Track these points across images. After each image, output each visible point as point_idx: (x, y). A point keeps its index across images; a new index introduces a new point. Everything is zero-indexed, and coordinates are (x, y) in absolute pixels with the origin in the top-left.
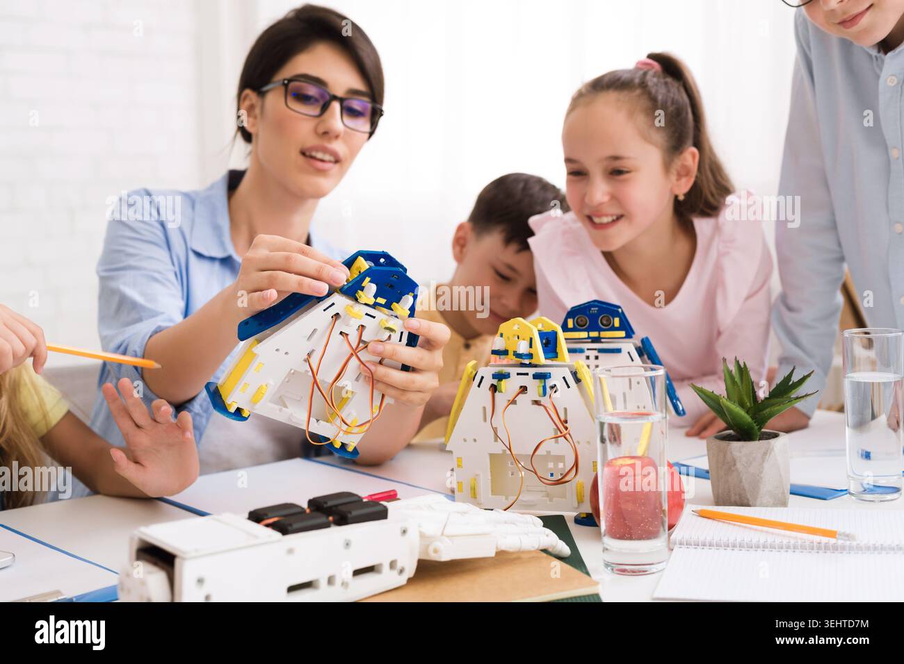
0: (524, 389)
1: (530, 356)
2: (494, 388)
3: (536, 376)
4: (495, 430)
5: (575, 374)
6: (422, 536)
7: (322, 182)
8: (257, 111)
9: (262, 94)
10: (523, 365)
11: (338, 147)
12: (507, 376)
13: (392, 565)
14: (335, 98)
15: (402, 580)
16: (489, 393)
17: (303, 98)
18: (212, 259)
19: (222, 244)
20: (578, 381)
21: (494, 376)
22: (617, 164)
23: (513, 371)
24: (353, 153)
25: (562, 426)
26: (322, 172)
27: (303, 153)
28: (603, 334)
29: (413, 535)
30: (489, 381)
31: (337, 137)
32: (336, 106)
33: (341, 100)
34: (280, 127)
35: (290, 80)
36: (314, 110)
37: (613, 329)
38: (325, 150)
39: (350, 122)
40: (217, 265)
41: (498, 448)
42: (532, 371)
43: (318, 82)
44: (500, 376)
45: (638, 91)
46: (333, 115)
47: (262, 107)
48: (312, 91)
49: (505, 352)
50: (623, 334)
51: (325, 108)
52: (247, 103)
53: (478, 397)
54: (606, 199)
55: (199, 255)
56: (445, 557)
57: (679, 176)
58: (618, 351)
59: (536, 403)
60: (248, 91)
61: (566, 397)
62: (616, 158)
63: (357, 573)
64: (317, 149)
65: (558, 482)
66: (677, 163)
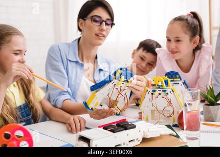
0: (160, 94)
1: (162, 86)
2: (152, 94)
3: (163, 91)
4: (153, 104)
5: (172, 90)
6: (143, 132)
7: (100, 41)
8: (83, 24)
9: (85, 20)
10: (159, 88)
11: (104, 33)
12: (155, 91)
13: (137, 139)
14: (103, 21)
15: (139, 143)
16: (151, 95)
17: (95, 21)
18: (74, 62)
19: (76, 57)
20: (173, 92)
21: (153, 91)
22: (178, 39)
23: (157, 89)
24: (108, 34)
25: (170, 103)
26: (101, 39)
27: (96, 35)
28: (175, 79)
29: (142, 131)
30: (151, 92)
31: (104, 31)
32: (104, 23)
33: (105, 21)
34: (90, 28)
35: (93, 17)
36: (98, 24)
37: (177, 78)
38: (101, 34)
39: (107, 27)
40: (75, 63)
41: (153, 108)
42: (162, 90)
43: (99, 17)
44: (154, 91)
45: (185, 21)
46: (103, 25)
47: (85, 23)
48: (98, 19)
49: (155, 85)
50: (179, 79)
51: (101, 23)
52: (80, 22)
53: (148, 96)
54: (174, 47)
55: (70, 61)
56: (149, 137)
57: (194, 43)
58: (179, 83)
59: (163, 97)
60: (81, 19)
61: (170, 96)
62: (178, 37)
63: (130, 141)
64: (99, 34)
65: (169, 117)
66: (194, 40)
